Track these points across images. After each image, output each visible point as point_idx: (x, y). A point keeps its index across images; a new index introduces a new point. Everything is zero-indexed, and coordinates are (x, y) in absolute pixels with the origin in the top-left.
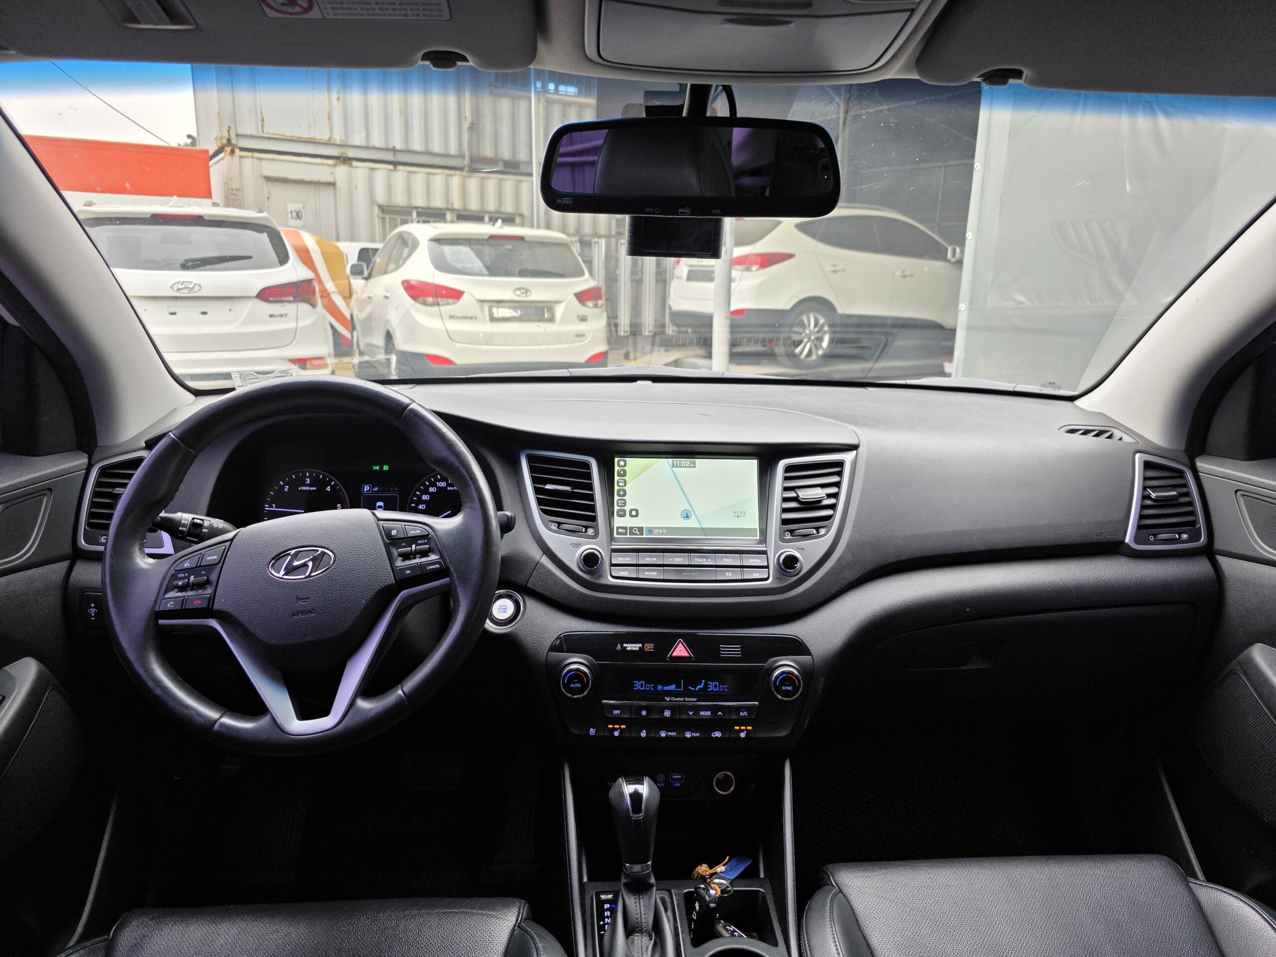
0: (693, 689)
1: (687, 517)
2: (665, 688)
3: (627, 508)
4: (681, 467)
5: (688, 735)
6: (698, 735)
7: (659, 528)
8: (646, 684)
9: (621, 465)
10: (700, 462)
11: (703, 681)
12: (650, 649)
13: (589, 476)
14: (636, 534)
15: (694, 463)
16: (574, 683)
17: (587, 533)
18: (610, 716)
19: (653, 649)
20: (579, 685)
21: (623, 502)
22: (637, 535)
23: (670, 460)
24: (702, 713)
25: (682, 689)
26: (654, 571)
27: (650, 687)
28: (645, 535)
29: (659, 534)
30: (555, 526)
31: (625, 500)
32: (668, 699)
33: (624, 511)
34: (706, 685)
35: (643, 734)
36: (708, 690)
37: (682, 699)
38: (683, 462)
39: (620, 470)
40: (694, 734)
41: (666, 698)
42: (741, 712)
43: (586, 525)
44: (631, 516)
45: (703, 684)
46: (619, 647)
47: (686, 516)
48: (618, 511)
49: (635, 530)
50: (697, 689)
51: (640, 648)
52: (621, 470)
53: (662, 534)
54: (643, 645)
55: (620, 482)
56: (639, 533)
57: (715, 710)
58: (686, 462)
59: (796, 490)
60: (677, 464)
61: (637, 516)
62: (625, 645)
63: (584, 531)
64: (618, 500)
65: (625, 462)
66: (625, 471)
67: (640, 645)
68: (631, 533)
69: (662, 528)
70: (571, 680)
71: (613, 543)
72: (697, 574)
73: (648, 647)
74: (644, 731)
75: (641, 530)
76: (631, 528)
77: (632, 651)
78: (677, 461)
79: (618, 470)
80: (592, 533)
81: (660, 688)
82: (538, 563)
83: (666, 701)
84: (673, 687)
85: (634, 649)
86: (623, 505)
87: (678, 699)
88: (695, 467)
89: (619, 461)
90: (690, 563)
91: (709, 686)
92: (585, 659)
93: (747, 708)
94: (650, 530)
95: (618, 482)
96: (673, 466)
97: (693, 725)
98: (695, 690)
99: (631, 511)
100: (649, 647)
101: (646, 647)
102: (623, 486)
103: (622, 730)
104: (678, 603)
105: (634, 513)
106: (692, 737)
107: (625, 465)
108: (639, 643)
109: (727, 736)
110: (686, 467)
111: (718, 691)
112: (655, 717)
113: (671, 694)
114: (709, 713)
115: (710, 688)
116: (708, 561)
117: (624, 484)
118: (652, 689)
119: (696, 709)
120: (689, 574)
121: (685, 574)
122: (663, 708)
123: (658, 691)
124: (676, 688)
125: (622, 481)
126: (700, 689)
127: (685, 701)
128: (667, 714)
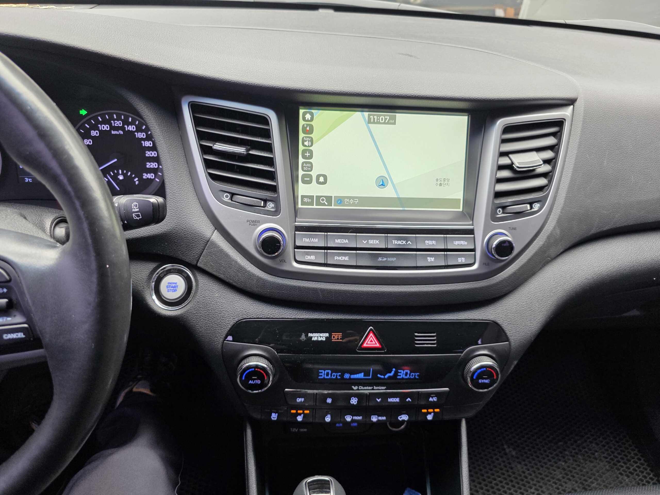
0: (382, 377)
1: (382, 185)
2: (353, 376)
3: (314, 174)
4: (379, 123)
5: (374, 419)
6: (384, 418)
7: (349, 198)
8: (332, 373)
9: (307, 119)
10: (401, 117)
11: (394, 369)
12: (338, 339)
13: (267, 134)
15: (394, 118)
16: (252, 379)
17: (266, 208)
18: (293, 403)
19: (341, 339)
21: (309, 165)
22: (325, 205)
23: (366, 114)
24: (390, 400)
25: (370, 377)
26: (345, 255)
27: (337, 376)
28: (335, 205)
29: (349, 205)
30: (227, 196)
31: (311, 163)
32: (356, 388)
33: (310, 176)
35: (328, 418)
36: (398, 377)
37: (371, 388)
38: (381, 117)
39: (305, 126)
40: (380, 418)
41: (353, 387)
42: (431, 398)
43: (264, 198)
44: (318, 182)
45: (393, 372)
46: (303, 337)
47: (381, 183)
48: (303, 176)
49: (323, 200)
50: (386, 377)
51: (326, 338)
52: (307, 124)
53: (354, 205)
54: (330, 335)
55: (306, 141)
56: (327, 204)
57: (403, 396)
58: (384, 116)
59: (511, 156)
60: (374, 119)
61: (325, 183)
63: (262, 205)
64: (303, 163)
65: (312, 115)
66: (312, 127)
67: (327, 335)
68: (318, 203)
69: (353, 198)
70: (249, 377)
71: (297, 219)
72: (394, 259)
73: (336, 337)
74: (329, 416)
75: (329, 199)
76: (318, 197)
77: (317, 342)
78: (375, 115)
79: (303, 125)
80: (272, 208)
81: (347, 376)
82: (208, 241)
83: (353, 389)
84: (361, 375)
85: (320, 339)
86: (310, 169)
87: (366, 388)
88: (394, 123)
89: (304, 114)
90: (387, 247)
91: (399, 374)
92: (265, 350)
93: (437, 394)
94: (340, 200)
95: (303, 141)
96: (369, 122)
97: (378, 410)
98: (384, 379)
99: (318, 176)
101: (334, 337)
102: (309, 146)
103: (305, 416)
104: (372, 292)
105: (322, 179)
106: (379, 421)
107: (312, 119)
108: (326, 333)
109: (413, 419)
110: (384, 123)
111: (409, 379)
112: (341, 403)
113: (359, 383)
114: (397, 400)
115: (400, 376)
116: (408, 243)
117: (310, 144)
118: (338, 377)
119: (385, 396)
120: (385, 259)
121: (381, 260)
122: (350, 396)
123: (346, 379)
124: (364, 376)
125: (308, 139)
126: (390, 378)
127: (373, 389)
128: (354, 401)
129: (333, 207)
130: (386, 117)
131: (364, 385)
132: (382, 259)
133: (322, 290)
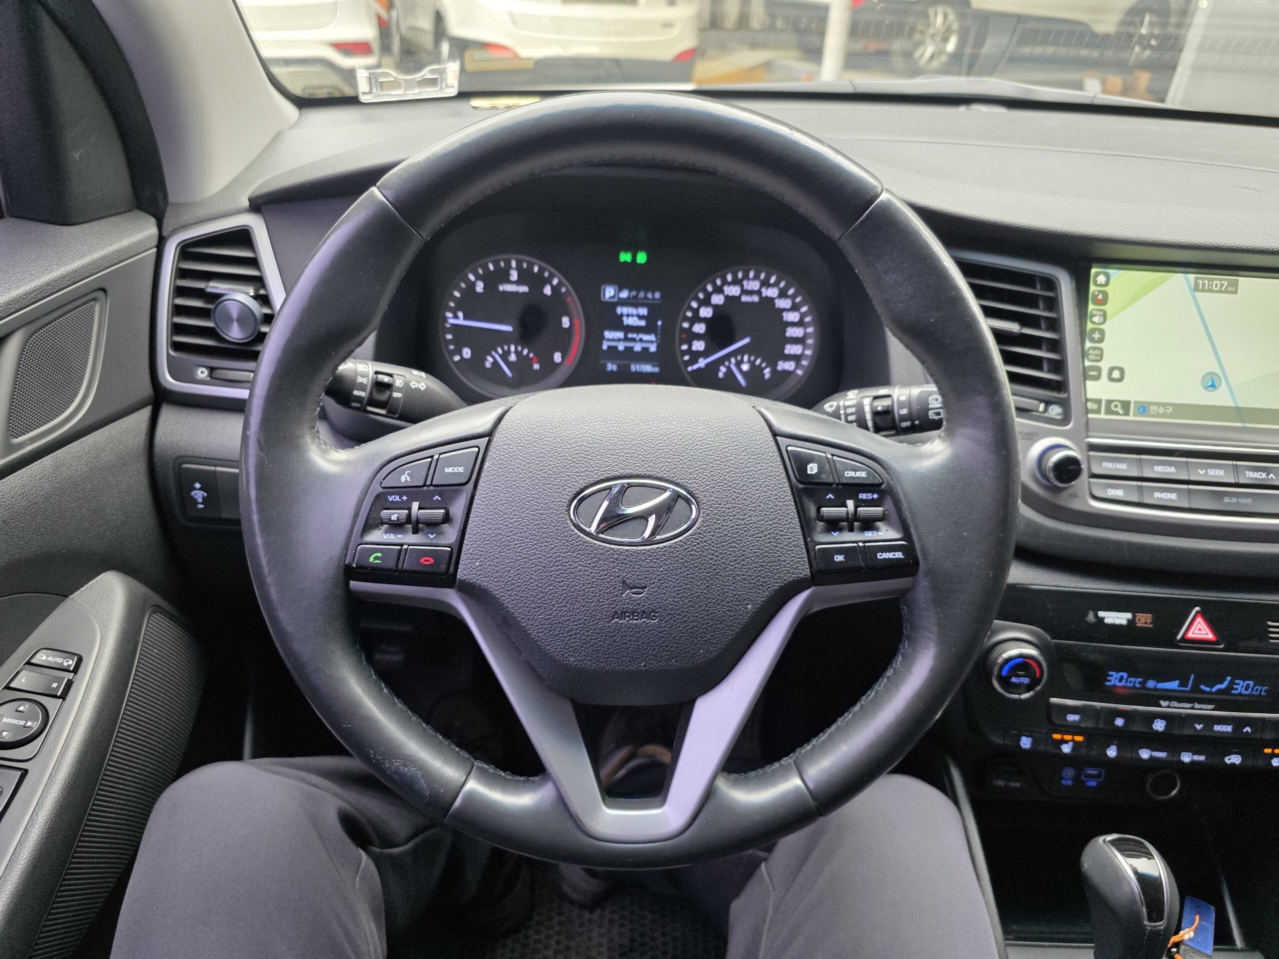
0: (1208, 689)
1: (1212, 386)
2: (1161, 686)
3: (1105, 365)
4: (1212, 291)
5: (1186, 758)
6: (1202, 758)
7: (1159, 404)
8: (1129, 677)
9: (1099, 282)
10: (1246, 283)
11: (1229, 678)
12: (1146, 623)
13: (1053, 304)
14: (1117, 413)
15: (1236, 284)
16: (1019, 676)
17: (1046, 415)
18: (1062, 723)
19: (1151, 623)
20: (1026, 681)
21: (1098, 352)
22: (1121, 414)
23: (1192, 277)
24: (1217, 728)
25: (1189, 689)
26: (1171, 491)
27: (1135, 682)
28: (1134, 415)
29: (1158, 415)
31: (1101, 349)
32: (1165, 704)
33: (1099, 369)
34: (1232, 683)
35: (1111, 752)
36: (1233, 692)
37: (1189, 705)
38: (1215, 282)
39: (1096, 293)
40: (1197, 758)
41: (1161, 702)
43: (1047, 399)
44: (1112, 380)
45: (1226, 683)
46: (1091, 617)
47: (1210, 383)
48: (1088, 369)
49: (1116, 406)
50: (1214, 689)
51: (1128, 620)
52: (1100, 292)
53: (1164, 415)
54: (1134, 617)
55: (1096, 316)
56: (1121, 412)
57: (1238, 723)
58: (1220, 280)
60: (1204, 285)
61: (1120, 380)
62: (1101, 614)
63: (1044, 410)
64: (1091, 349)
65: (1108, 276)
66: (1105, 294)
68: (1109, 411)
69: (1165, 405)
70: (1014, 670)
71: (1089, 433)
72: (1249, 501)
73: (1143, 620)
74: (1114, 748)
75: (1126, 405)
76: (1109, 402)
77: (1114, 625)
78: (1206, 279)
79: (1095, 290)
80: (1058, 414)
81: (1151, 684)
83: (1160, 706)
84: (1174, 685)
85: (1117, 621)
86: (1098, 358)
87: (1181, 705)
88: (1236, 292)
89: (1096, 275)
90: (1237, 481)
91: (1235, 686)
92: (1032, 633)
94: (1143, 408)
95: (1092, 316)
96: (1196, 289)
97: (1195, 743)
98: (1211, 693)
99: (1112, 370)
100: (1145, 620)
101: (1139, 620)
102: (1100, 324)
103: (1076, 745)
104: (1210, 550)
105: (1116, 374)
106: (1193, 763)
107: (1107, 283)
108: (1128, 613)
109: (1250, 762)
110: (1220, 291)
111: (1249, 695)
112: (1138, 728)
113: (1170, 696)
114: (1228, 729)
115: (1236, 689)
116: (1270, 477)
117: (1102, 319)
118: (1137, 685)
119: (1210, 721)
120: (1235, 500)
121: (1228, 501)
122: (1152, 717)
123: (1149, 689)
124: (1179, 686)
125: (1099, 313)
126: (1219, 692)
127: (1193, 708)
128: (1159, 726)
129: (1131, 418)
130: (1222, 282)
131: (1180, 700)
132: (1231, 499)
133: (1131, 545)
